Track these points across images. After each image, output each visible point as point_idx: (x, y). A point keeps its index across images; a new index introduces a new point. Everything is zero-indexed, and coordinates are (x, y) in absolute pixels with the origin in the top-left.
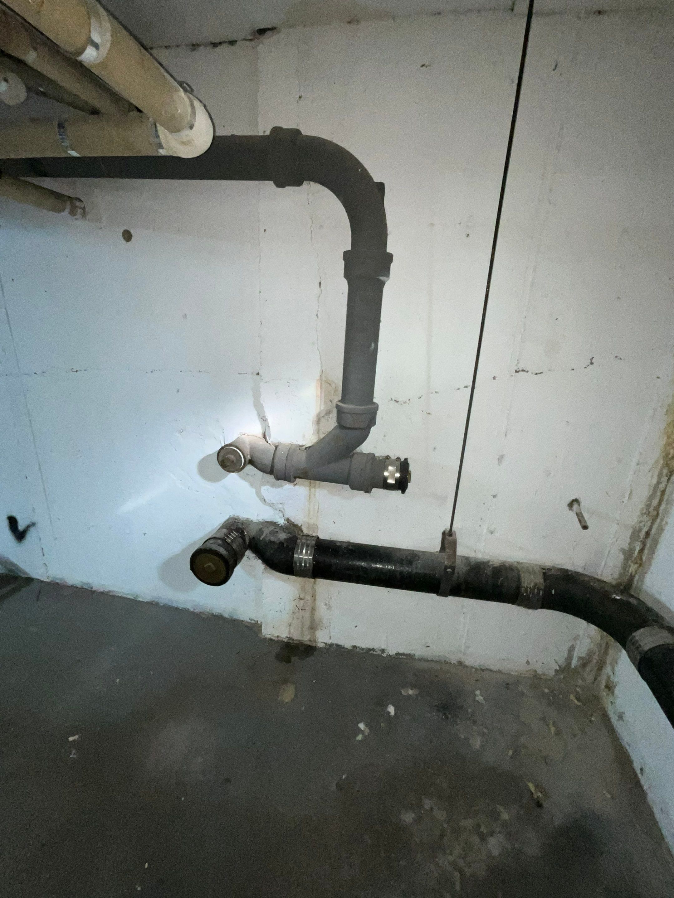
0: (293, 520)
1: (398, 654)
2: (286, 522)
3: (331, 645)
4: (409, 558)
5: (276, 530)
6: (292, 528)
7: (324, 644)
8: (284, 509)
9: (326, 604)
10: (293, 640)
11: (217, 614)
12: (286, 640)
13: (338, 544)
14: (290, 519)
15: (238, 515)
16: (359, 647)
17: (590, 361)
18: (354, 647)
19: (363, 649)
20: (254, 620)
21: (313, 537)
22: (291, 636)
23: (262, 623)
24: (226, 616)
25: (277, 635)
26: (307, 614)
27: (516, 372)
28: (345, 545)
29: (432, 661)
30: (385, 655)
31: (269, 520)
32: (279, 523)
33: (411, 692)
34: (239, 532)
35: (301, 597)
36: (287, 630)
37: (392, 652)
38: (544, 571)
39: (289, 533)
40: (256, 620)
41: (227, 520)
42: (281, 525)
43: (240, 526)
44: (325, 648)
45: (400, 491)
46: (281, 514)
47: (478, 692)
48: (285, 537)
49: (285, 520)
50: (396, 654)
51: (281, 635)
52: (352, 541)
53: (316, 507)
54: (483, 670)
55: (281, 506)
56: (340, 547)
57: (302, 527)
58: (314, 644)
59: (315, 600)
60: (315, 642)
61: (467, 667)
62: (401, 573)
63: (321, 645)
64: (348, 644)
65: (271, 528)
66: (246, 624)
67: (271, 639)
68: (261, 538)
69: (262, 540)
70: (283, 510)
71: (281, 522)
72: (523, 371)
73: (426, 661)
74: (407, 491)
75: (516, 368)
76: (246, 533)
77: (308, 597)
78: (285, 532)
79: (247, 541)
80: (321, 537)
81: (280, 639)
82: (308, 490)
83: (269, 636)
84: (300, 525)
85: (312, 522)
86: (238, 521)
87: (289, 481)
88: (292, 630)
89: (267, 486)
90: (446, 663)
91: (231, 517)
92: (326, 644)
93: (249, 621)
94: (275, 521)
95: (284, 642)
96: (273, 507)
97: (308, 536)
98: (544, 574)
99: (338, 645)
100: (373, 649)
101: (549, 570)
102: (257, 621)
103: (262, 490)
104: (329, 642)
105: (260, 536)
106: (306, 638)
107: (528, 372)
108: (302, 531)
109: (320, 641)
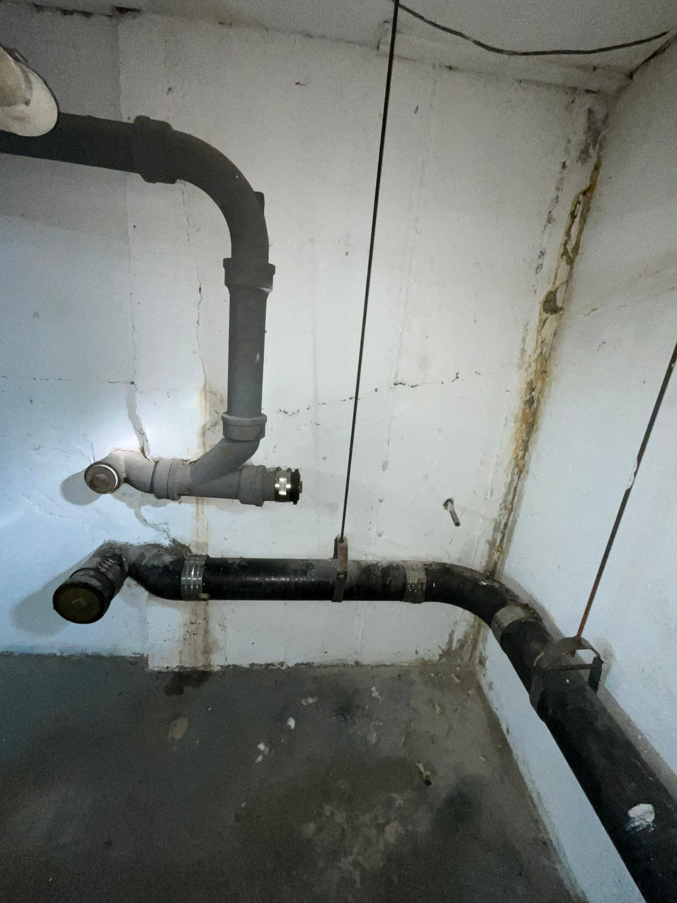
0: (180, 541)
1: (297, 665)
2: (172, 543)
3: (228, 666)
4: (303, 568)
5: (160, 553)
6: (179, 548)
7: (220, 667)
8: (169, 529)
9: (220, 625)
10: (185, 668)
11: (91, 654)
12: (177, 670)
13: (230, 562)
14: (176, 539)
15: (113, 539)
16: (257, 664)
17: (456, 376)
18: (252, 665)
19: (261, 665)
20: (139, 654)
21: (202, 556)
22: (182, 664)
23: (148, 655)
24: (104, 654)
25: (166, 666)
26: (199, 638)
27: (395, 384)
28: (237, 562)
29: (331, 666)
30: (284, 667)
31: (152, 543)
32: (163, 545)
33: (310, 701)
34: (116, 559)
35: (194, 621)
36: (178, 659)
37: (291, 664)
38: (426, 567)
39: (175, 555)
40: (141, 653)
41: (101, 547)
42: (165, 547)
43: (117, 552)
44: (221, 671)
45: (292, 503)
46: (166, 535)
47: (374, 689)
48: (171, 560)
49: (170, 541)
50: (295, 665)
51: (171, 666)
52: (244, 557)
53: (205, 525)
54: (378, 666)
55: (165, 526)
56: (233, 563)
57: (191, 547)
58: (209, 670)
59: (208, 622)
60: (210, 665)
61: (363, 666)
62: (296, 584)
63: (216, 669)
64: (245, 663)
65: (155, 551)
66: (130, 660)
67: (159, 672)
68: (143, 564)
69: (143, 566)
70: (168, 531)
71: (166, 543)
72: (401, 383)
73: (325, 667)
74: (299, 501)
75: (394, 381)
76: (124, 559)
77: (200, 621)
78: (171, 554)
79: (126, 568)
80: (211, 556)
81: (170, 670)
82: (196, 508)
83: (156, 669)
84: (187, 545)
85: (201, 540)
86: (114, 547)
87: (173, 499)
88: (183, 659)
89: (148, 506)
90: (344, 665)
91: (105, 543)
92: (222, 667)
93: (133, 656)
94: (158, 543)
95: (175, 672)
96: (155, 528)
97: (196, 556)
98: (426, 569)
99: (235, 666)
100: (272, 664)
101: (430, 565)
102: (143, 654)
103: (142, 510)
104: (225, 664)
105: (142, 562)
106: (199, 664)
107: (405, 384)
108: (190, 551)
109: (216, 664)
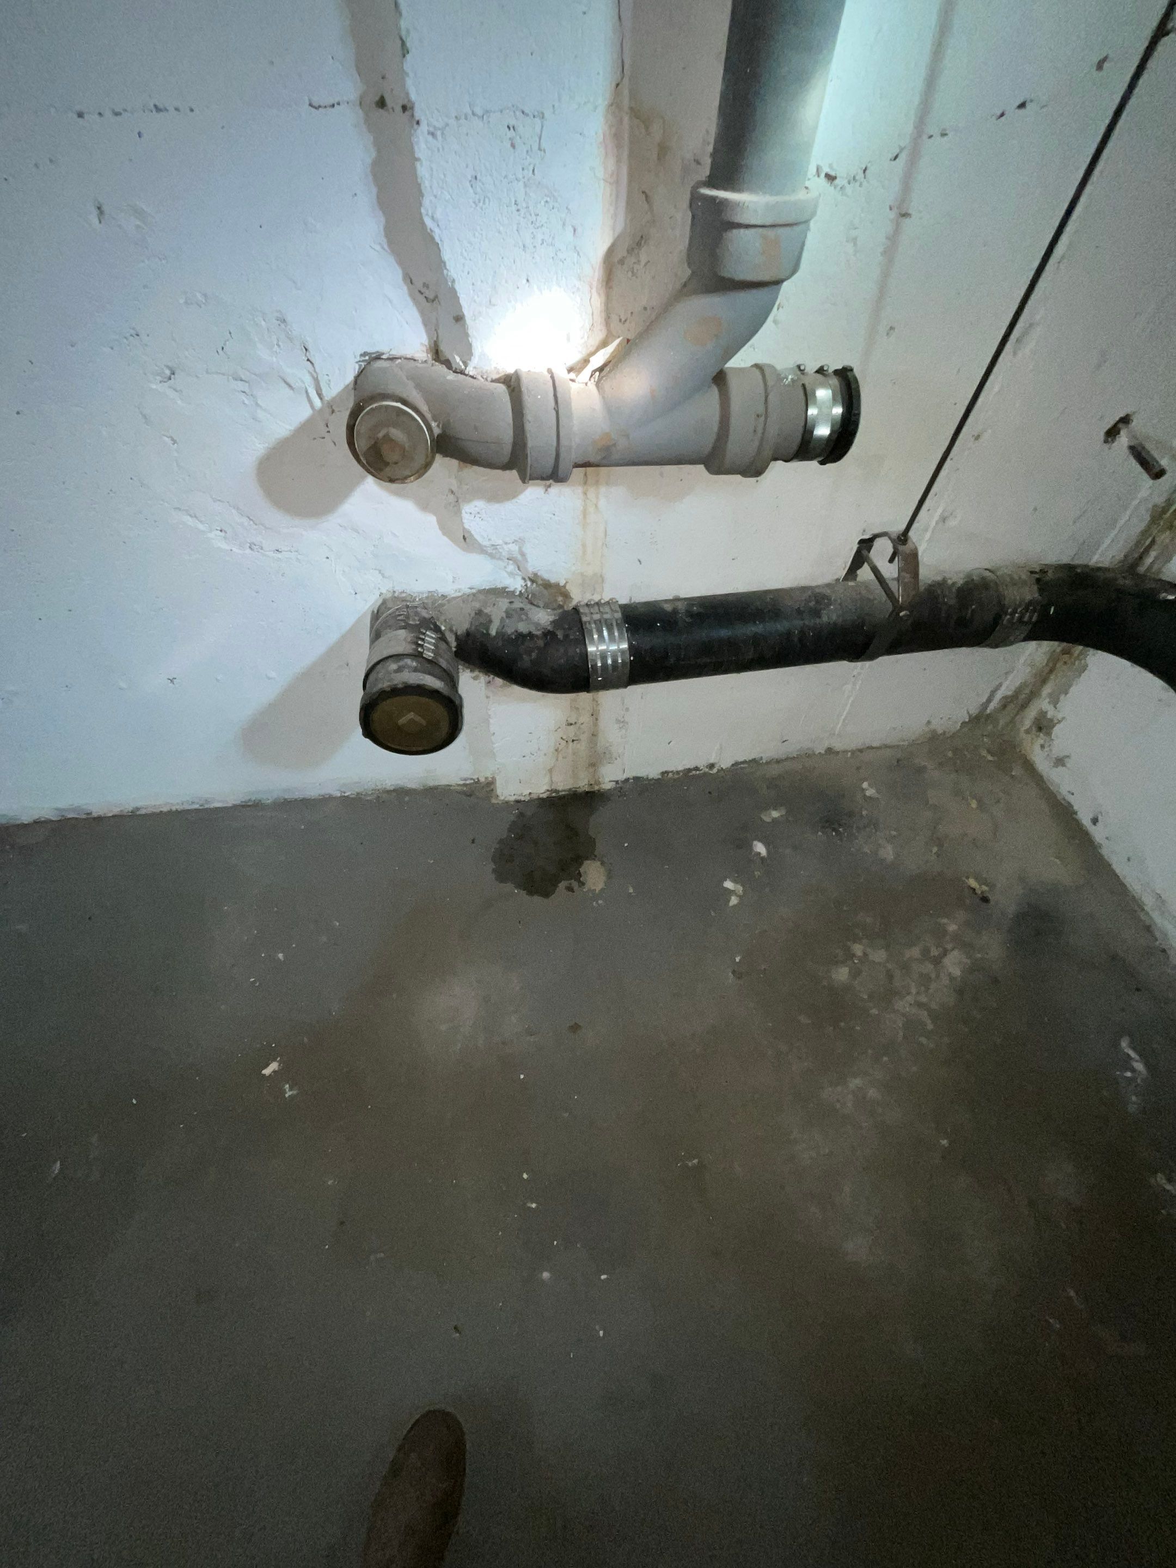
0: (546, 576)
1: (732, 764)
2: (529, 584)
3: (627, 780)
5: (516, 605)
7: (614, 783)
8: (524, 555)
9: (617, 722)
10: (559, 792)
13: (667, 608)
14: (538, 574)
16: (672, 772)
18: (663, 773)
19: (678, 772)
20: (472, 779)
22: (556, 787)
23: (491, 779)
24: (413, 785)
25: (527, 792)
26: (582, 747)
29: (787, 759)
30: (715, 771)
31: (487, 586)
33: (775, 814)
34: (431, 629)
35: (572, 721)
36: (545, 781)
37: (726, 763)
38: (1037, 576)
42: (520, 592)
43: (421, 613)
44: (615, 789)
46: (515, 568)
47: (865, 785)
49: (524, 579)
51: (535, 791)
53: (601, 534)
55: (511, 548)
58: (596, 788)
59: (597, 719)
60: (598, 783)
63: (608, 786)
64: (652, 771)
65: (502, 603)
68: (492, 632)
69: (496, 638)
70: (518, 558)
71: (516, 584)
73: (778, 761)
77: (585, 719)
78: (539, 606)
79: (453, 643)
81: (535, 796)
82: (582, 497)
84: (562, 583)
85: (590, 571)
88: (555, 778)
89: (479, 501)
90: (808, 756)
91: (385, 596)
92: (617, 782)
93: (462, 782)
94: (500, 586)
95: (543, 799)
96: (493, 555)
98: (1038, 581)
99: (637, 779)
100: (697, 769)
101: (1043, 571)
102: (478, 779)
103: (461, 513)
104: (623, 777)
105: (487, 628)
106: (582, 784)
109: (607, 780)
